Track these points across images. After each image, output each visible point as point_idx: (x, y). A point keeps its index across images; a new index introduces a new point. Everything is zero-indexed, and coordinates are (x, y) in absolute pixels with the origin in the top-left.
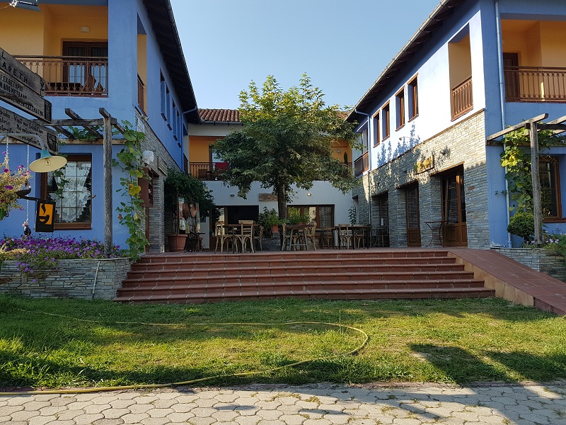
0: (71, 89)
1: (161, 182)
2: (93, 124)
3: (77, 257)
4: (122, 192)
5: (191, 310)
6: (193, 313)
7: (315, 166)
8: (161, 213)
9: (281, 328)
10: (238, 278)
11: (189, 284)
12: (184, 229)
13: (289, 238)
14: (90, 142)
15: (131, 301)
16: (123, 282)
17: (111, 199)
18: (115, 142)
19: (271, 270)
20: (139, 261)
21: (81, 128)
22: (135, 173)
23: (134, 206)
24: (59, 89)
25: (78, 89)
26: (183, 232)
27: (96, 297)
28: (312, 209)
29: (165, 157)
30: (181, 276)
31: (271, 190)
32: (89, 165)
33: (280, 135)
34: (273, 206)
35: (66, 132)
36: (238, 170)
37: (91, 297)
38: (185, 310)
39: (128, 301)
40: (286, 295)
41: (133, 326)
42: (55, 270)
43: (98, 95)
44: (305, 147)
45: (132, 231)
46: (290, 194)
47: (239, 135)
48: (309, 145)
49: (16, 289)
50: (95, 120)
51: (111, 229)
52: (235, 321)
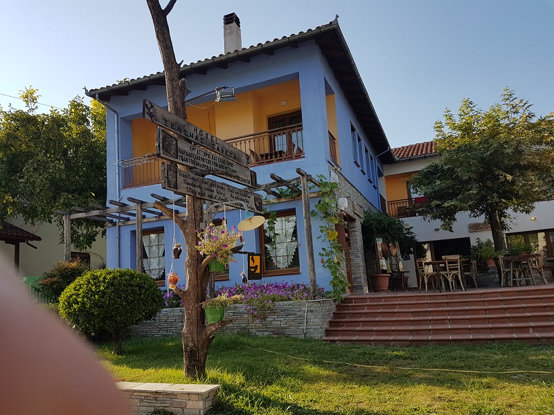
0: (276, 157)
1: (358, 225)
2: (293, 183)
3: (290, 299)
4: (323, 238)
5: (395, 352)
6: (397, 356)
7: (532, 186)
8: (361, 254)
9: (498, 377)
10: (446, 319)
11: (393, 326)
12: (385, 268)
13: (510, 272)
14: (293, 199)
15: (337, 340)
16: (330, 322)
17: (312, 246)
18: (314, 195)
19: (486, 310)
20: (342, 302)
21: (285, 188)
22: (331, 220)
23: (333, 250)
24: (267, 158)
25: (281, 156)
26: (384, 272)
27: (307, 336)
28: (541, 235)
29: (361, 201)
30: (384, 317)
31: (482, 219)
32: (294, 218)
33: (483, 159)
34: (487, 236)
35: (274, 193)
36: (438, 203)
37: (303, 336)
38: (389, 353)
39: (335, 341)
40: (507, 339)
41: (338, 365)
42: (273, 312)
43: (298, 157)
44: (517, 166)
45: (333, 273)
46: (506, 221)
47: (436, 166)
48: (522, 163)
49: (245, 328)
50: (294, 180)
51: (314, 273)
52: (443, 367)
